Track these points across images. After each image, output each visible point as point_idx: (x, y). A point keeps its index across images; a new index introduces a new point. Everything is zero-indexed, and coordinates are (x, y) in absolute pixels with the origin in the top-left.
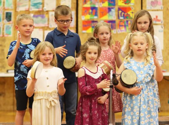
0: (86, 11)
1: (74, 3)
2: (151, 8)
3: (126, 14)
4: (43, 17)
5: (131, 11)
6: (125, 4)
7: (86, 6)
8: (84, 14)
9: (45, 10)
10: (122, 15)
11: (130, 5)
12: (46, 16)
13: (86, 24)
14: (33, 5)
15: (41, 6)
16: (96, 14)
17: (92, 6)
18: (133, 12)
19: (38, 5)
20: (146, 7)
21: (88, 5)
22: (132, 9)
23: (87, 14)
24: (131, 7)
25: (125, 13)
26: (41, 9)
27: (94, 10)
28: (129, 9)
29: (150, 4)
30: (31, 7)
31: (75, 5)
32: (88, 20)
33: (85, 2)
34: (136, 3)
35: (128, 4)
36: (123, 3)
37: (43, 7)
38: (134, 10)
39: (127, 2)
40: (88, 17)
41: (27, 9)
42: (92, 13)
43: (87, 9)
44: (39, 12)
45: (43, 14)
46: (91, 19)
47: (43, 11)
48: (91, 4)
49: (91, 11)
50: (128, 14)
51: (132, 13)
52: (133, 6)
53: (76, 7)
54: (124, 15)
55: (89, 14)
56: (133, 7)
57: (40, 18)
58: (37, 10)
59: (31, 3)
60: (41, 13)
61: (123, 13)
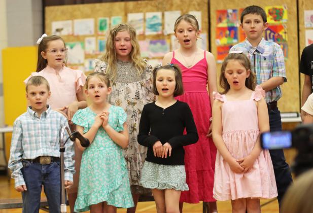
0: (221, 33)
1: (205, 22)
2: (311, 25)
3: (276, 35)
4: (163, 43)
5: (283, 31)
6: (275, 20)
7: (221, 25)
8: (218, 37)
9: (166, 34)
10: (272, 37)
11: (281, 22)
12: (168, 42)
13: (222, 51)
14: (149, 26)
15: (160, 28)
16: (235, 37)
17: (230, 25)
18: (286, 31)
19: (156, 27)
20: (304, 24)
21: (224, 24)
22: (285, 27)
23: (222, 37)
24: (283, 25)
25: (275, 33)
26: (160, 33)
27: (233, 31)
28: (281, 27)
29: (309, 20)
30: (147, 29)
31: (207, 24)
32: (225, 45)
33: (220, 20)
34: (290, 19)
35: (279, 20)
36: (271, 19)
37: (163, 29)
38: (287, 29)
39: (278, 18)
40: (224, 41)
41: (142, 33)
42: (229, 35)
43: (223, 29)
44: (158, 36)
45: (163, 39)
46: (228, 43)
47: (163, 35)
48: (227, 23)
49: (228, 32)
50: (279, 35)
51: (285, 33)
52: (286, 23)
53: (207, 27)
54: (273, 36)
55: (226, 37)
56: (285, 25)
57: (159, 45)
58: (155, 33)
59: (147, 24)
60: (161, 38)
61: (272, 34)
